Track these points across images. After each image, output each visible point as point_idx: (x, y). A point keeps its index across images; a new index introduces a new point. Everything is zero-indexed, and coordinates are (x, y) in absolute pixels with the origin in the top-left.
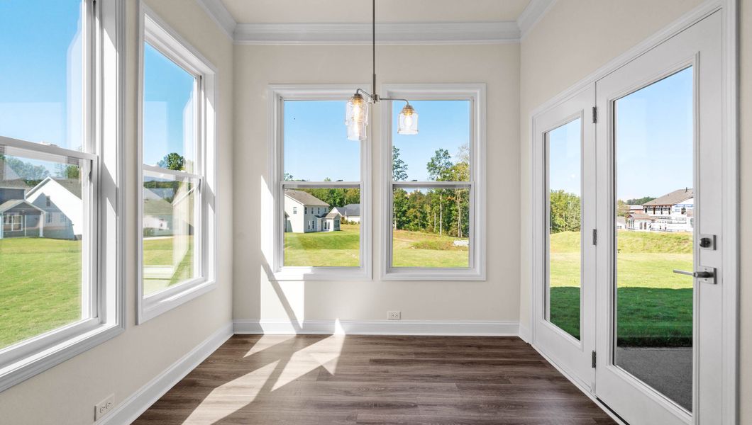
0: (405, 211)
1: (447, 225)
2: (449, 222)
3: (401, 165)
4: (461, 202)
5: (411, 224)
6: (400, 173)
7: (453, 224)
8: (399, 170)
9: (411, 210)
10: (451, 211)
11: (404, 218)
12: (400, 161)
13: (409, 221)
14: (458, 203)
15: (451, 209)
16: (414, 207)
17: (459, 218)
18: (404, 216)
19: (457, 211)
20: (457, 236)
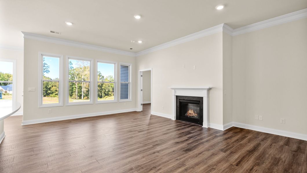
0: (50, 88)
1: (71, 94)
2: (72, 93)
3: (46, 66)
4: (78, 84)
5: (54, 94)
6: (45, 70)
7: (74, 93)
8: (44, 68)
9: (54, 87)
10: (73, 88)
11: (49, 91)
12: (45, 64)
13: (53, 93)
14: (76, 85)
15: (73, 87)
16: (55, 86)
17: (77, 91)
18: (50, 90)
19: (76, 88)
20: (75, 98)
